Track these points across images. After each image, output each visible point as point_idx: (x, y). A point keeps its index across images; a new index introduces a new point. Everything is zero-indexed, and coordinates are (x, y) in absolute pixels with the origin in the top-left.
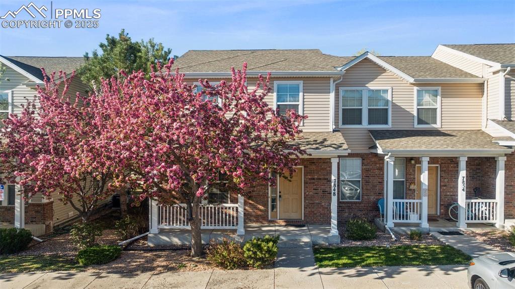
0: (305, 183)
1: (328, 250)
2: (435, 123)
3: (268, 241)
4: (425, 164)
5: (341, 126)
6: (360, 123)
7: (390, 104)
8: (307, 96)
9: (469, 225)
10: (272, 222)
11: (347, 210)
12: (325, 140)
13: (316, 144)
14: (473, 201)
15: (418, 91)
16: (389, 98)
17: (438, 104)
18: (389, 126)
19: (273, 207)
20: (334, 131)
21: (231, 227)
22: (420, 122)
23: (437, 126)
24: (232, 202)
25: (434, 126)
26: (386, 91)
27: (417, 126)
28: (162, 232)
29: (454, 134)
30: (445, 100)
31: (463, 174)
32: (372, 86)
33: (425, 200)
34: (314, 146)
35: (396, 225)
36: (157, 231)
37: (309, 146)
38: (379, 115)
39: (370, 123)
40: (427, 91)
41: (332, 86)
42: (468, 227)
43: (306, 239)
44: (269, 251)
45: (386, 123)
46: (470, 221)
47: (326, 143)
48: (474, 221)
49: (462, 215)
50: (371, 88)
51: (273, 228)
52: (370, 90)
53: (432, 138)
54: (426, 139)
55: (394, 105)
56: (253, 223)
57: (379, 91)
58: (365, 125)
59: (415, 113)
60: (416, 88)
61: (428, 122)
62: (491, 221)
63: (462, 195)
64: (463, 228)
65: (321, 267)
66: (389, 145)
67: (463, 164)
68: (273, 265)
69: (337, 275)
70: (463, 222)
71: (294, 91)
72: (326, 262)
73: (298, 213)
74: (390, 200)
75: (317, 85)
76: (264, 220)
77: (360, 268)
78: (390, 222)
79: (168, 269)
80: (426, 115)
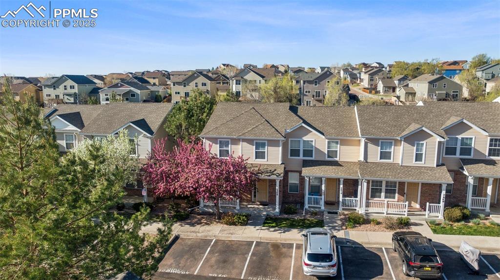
0: (269, 186)
1: (271, 219)
2: (336, 157)
4: (324, 181)
5: (289, 157)
6: (299, 156)
7: (314, 147)
8: (269, 148)
9: (343, 209)
10: (254, 203)
11: (291, 197)
14: (346, 198)
15: (328, 142)
16: (314, 145)
17: (338, 148)
18: (313, 158)
19: (255, 196)
20: (282, 164)
21: (234, 206)
22: (329, 157)
23: (337, 159)
26: (312, 141)
27: (327, 159)
28: (205, 206)
29: (344, 164)
30: (342, 147)
32: (305, 138)
33: (323, 197)
34: (269, 174)
35: (309, 207)
36: (203, 206)
38: (308, 153)
39: (304, 156)
40: (333, 142)
41: (281, 143)
43: (265, 213)
45: (312, 157)
46: (344, 208)
48: (346, 208)
49: (341, 204)
50: (305, 139)
51: (252, 206)
52: (304, 141)
53: (331, 167)
54: (327, 168)
55: (316, 148)
57: (309, 141)
58: (301, 157)
59: (326, 153)
60: (327, 140)
61: (332, 156)
62: (354, 208)
63: (341, 195)
64: (340, 211)
65: (263, 226)
66: (307, 172)
67: (342, 182)
68: (246, 225)
69: (266, 231)
70: (341, 208)
71: (263, 145)
72: (266, 225)
73: (266, 199)
74: (307, 196)
75: (273, 143)
76: (250, 201)
77: (277, 228)
78: (307, 206)
79: (207, 224)
80: (332, 154)
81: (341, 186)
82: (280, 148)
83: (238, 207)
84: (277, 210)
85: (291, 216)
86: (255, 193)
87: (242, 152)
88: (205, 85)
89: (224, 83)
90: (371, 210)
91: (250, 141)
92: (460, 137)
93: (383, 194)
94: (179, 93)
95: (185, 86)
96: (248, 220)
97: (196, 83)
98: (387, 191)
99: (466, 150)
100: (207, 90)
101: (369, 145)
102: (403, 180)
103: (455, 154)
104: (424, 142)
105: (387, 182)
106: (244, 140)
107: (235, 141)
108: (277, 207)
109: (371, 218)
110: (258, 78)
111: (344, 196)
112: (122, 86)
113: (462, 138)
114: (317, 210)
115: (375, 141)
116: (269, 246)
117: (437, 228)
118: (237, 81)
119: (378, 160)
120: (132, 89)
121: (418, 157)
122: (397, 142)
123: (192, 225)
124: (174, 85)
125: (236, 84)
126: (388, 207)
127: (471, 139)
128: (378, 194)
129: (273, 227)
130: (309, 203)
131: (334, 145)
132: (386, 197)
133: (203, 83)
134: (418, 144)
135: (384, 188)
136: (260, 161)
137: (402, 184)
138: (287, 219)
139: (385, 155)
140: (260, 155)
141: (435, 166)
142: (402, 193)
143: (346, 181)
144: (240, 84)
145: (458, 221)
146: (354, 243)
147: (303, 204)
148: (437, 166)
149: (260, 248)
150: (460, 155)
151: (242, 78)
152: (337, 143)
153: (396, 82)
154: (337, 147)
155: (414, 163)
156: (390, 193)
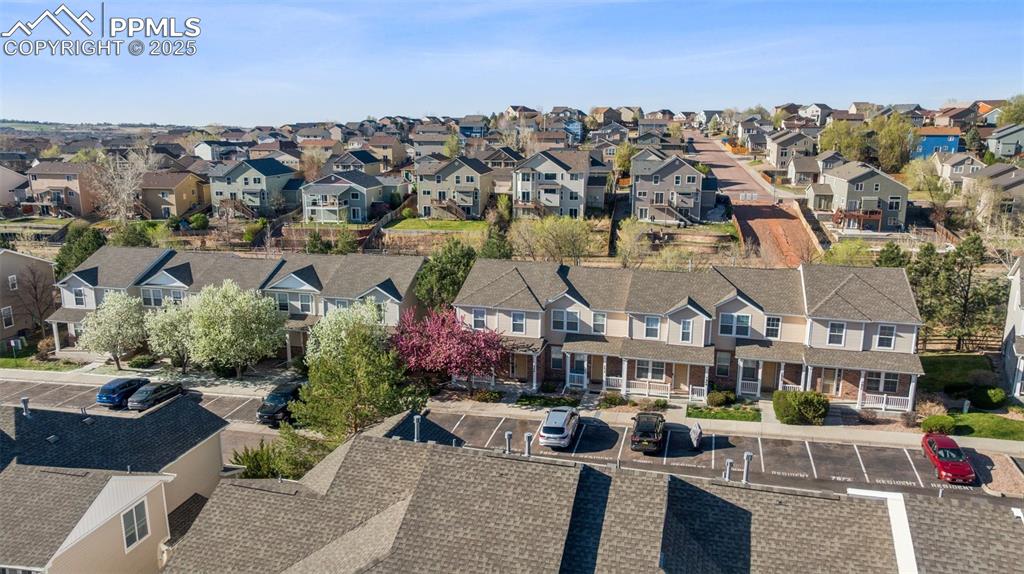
1: (525, 397)
2: (603, 332)
5: (552, 329)
6: (562, 329)
7: (579, 320)
9: (608, 389)
10: (512, 379)
11: (554, 374)
13: (527, 348)
14: (610, 377)
15: (595, 315)
16: (578, 317)
17: (604, 321)
18: (578, 332)
19: (513, 372)
20: (541, 338)
22: (595, 331)
23: (604, 334)
25: (601, 334)
26: (576, 313)
27: (593, 333)
29: (610, 339)
30: (609, 320)
32: (569, 310)
33: (585, 375)
35: (571, 386)
38: (572, 325)
39: (568, 329)
40: (599, 315)
42: (606, 390)
45: (577, 330)
46: (608, 387)
47: (532, 347)
48: (611, 388)
49: (604, 384)
52: (568, 312)
53: (596, 342)
54: (592, 342)
55: (581, 321)
57: (573, 313)
58: (565, 330)
59: (592, 326)
60: (592, 313)
61: (599, 331)
62: (616, 388)
63: (604, 374)
64: (604, 390)
65: (516, 404)
66: (569, 348)
67: (605, 360)
68: (499, 402)
69: (518, 408)
70: (605, 387)
71: (521, 317)
72: (519, 403)
73: (524, 376)
74: (568, 374)
75: (533, 316)
76: (508, 378)
77: (529, 406)
78: (568, 385)
79: (457, 400)
80: (598, 327)
81: (605, 364)
82: (540, 321)
83: (493, 384)
84: (534, 388)
85: (548, 395)
86: (513, 368)
87: (499, 324)
88: (472, 181)
89: (507, 164)
90: (632, 391)
91: (507, 313)
92: (735, 314)
93: (650, 374)
94: (429, 193)
95: (439, 182)
96: (500, 396)
97: (458, 177)
98: (654, 371)
99: (743, 330)
100: (476, 189)
101: (635, 322)
102: (670, 361)
103: (731, 333)
104: (691, 320)
105: (654, 363)
106: (500, 311)
107: (491, 312)
108: (535, 385)
109: (632, 398)
110: (558, 170)
111: (608, 375)
112: (337, 180)
113: (738, 316)
114: (580, 389)
115: (641, 318)
116: (517, 423)
117: (695, 411)
118: (524, 175)
119: (644, 337)
120: (353, 185)
121: (685, 336)
122: (663, 320)
123: (443, 400)
124: (421, 180)
125: (523, 180)
126: (650, 388)
127: (748, 317)
128: (644, 374)
129: (525, 405)
130: (571, 381)
131: (600, 318)
132: (653, 378)
133: (468, 178)
134: (684, 323)
135: (650, 367)
136: (518, 334)
137: (669, 365)
138: (543, 397)
139: (650, 332)
140: (517, 328)
141: (703, 346)
142: (669, 374)
143: (610, 359)
144: (528, 180)
145: (719, 405)
146: (601, 422)
147: (564, 381)
148: (705, 346)
149: (508, 424)
150: (737, 333)
151: (533, 170)
152: (604, 316)
153: (820, 164)
155: (680, 342)
156: (657, 373)
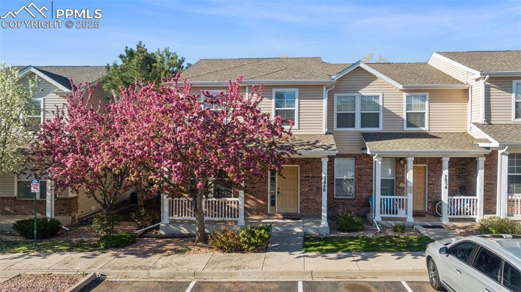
0: (301, 180)
1: (317, 239)
2: (423, 126)
3: (261, 229)
4: (410, 164)
5: (335, 128)
6: (353, 126)
7: (381, 109)
8: (303, 102)
10: (270, 216)
11: (341, 206)
12: (317, 141)
13: (309, 145)
14: (455, 197)
15: (408, 97)
16: (381, 103)
17: (426, 107)
18: (380, 129)
19: (273, 204)
20: (327, 133)
21: (233, 219)
22: (409, 125)
23: (426, 128)
24: (235, 197)
25: (423, 128)
26: (377, 97)
27: (406, 129)
28: (173, 222)
29: (440, 136)
30: (433, 105)
31: (446, 172)
32: (365, 92)
33: (410, 197)
34: (307, 147)
35: (383, 219)
36: (168, 222)
37: (302, 147)
38: (370, 119)
39: (362, 126)
40: (416, 97)
41: (325, 92)
42: (450, 221)
43: (298, 230)
44: (261, 237)
45: (378, 126)
46: (452, 216)
47: (318, 144)
48: (456, 216)
49: (445, 210)
50: (364, 94)
51: (271, 221)
52: (363, 97)
53: (419, 140)
54: (413, 141)
55: (385, 109)
56: (253, 216)
57: (369, 97)
58: (358, 127)
59: (405, 117)
60: (405, 94)
61: (416, 124)
62: (472, 216)
63: (445, 193)
64: (446, 222)
65: (306, 251)
67: (446, 164)
68: (266, 250)
69: (319, 258)
70: (446, 216)
72: (312, 248)
73: (294, 208)
74: (378, 196)
75: (313, 94)
76: (264, 213)
77: (340, 253)
78: (378, 217)
79: (175, 252)
80: (415, 119)
84: (324, 223)
85: (354, 234)
86: (273, 197)
101: (494, 91)
111: (451, 193)
114: (399, 222)
116: (342, 290)
119: (513, 119)
123: (145, 255)
129: (329, 251)
130: (383, 210)
131: (416, 102)
152: (423, 98)
154: (423, 107)
